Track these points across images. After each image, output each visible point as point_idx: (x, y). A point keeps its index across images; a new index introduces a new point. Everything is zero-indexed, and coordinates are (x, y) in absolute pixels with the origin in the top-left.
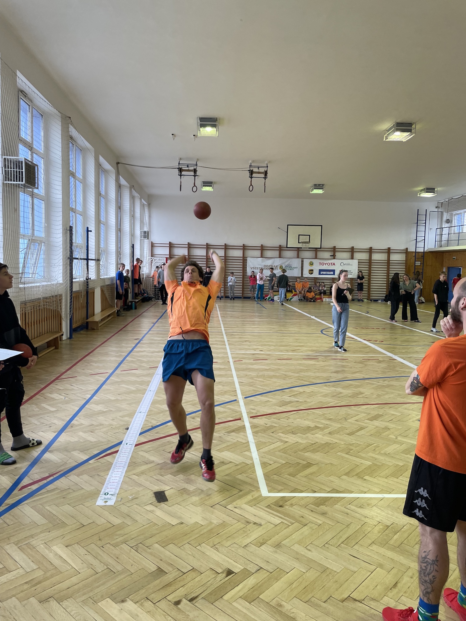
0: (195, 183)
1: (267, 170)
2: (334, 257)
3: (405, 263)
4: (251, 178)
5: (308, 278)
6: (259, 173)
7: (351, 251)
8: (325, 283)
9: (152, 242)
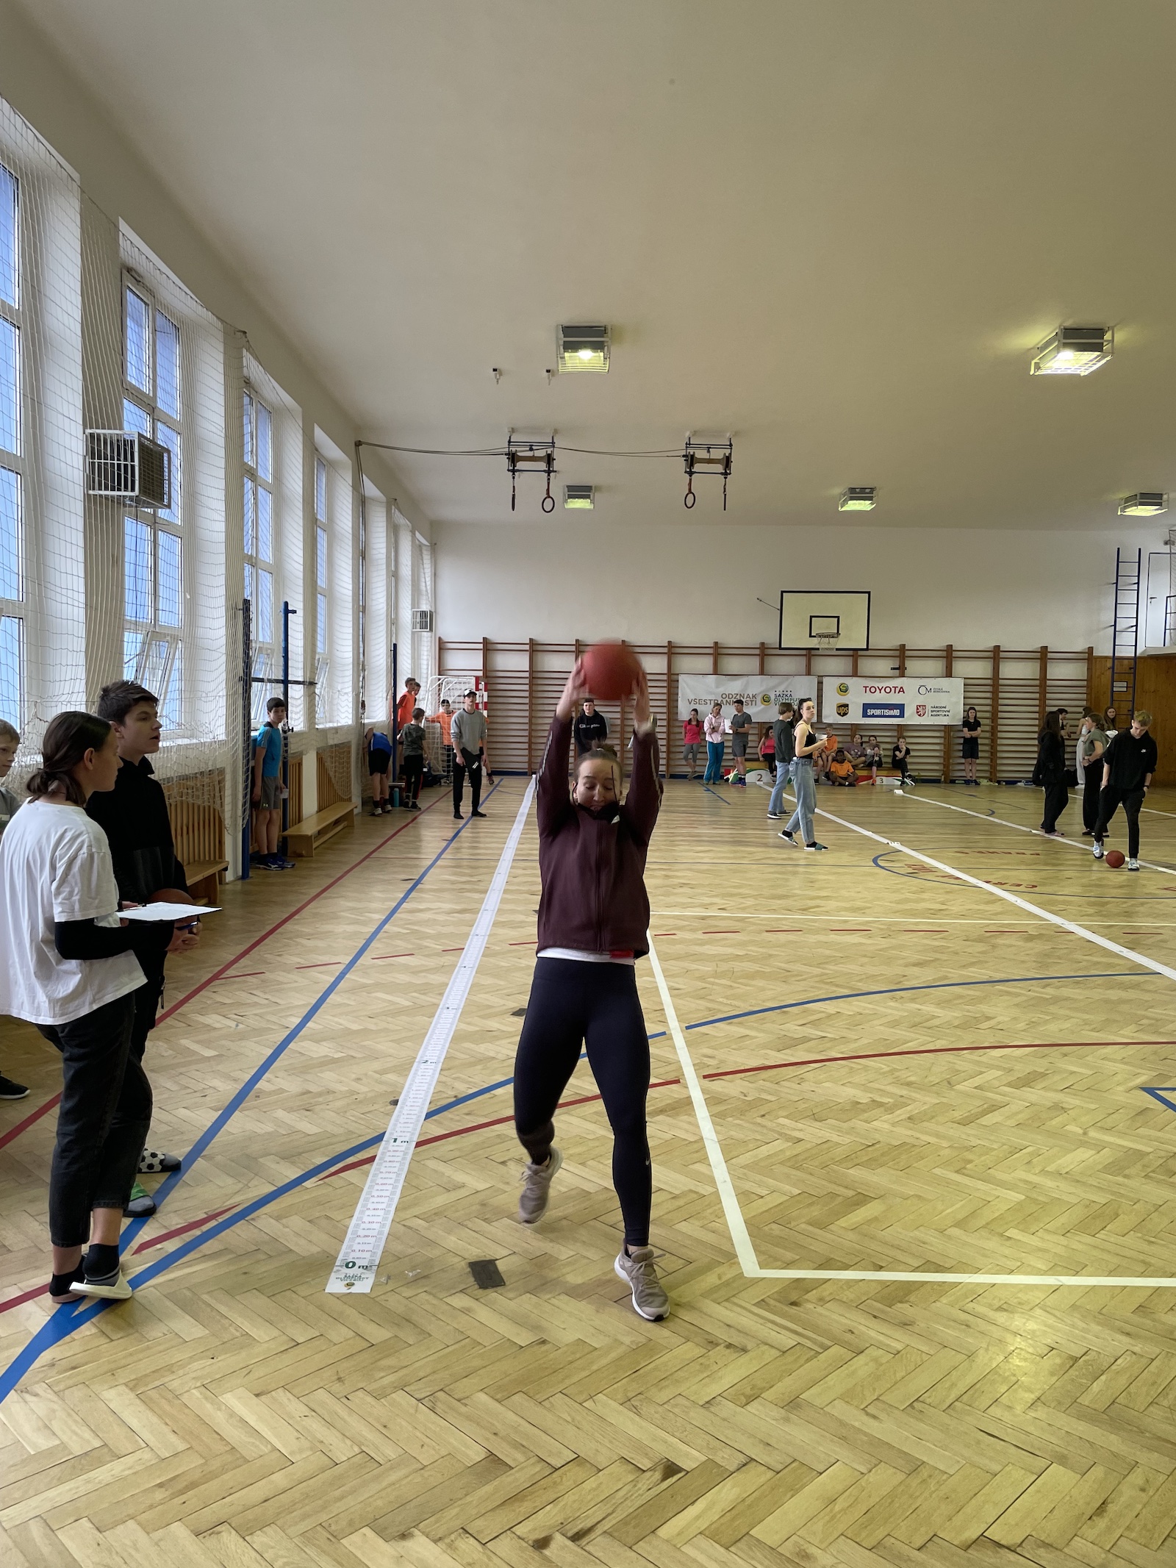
0: (548, 490)
1: (731, 454)
2: (901, 671)
3: (1087, 686)
4: (691, 473)
5: (834, 727)
6: (710, 461)
7: (947, 657)
8: (879, 739)
9: (440, 638)
